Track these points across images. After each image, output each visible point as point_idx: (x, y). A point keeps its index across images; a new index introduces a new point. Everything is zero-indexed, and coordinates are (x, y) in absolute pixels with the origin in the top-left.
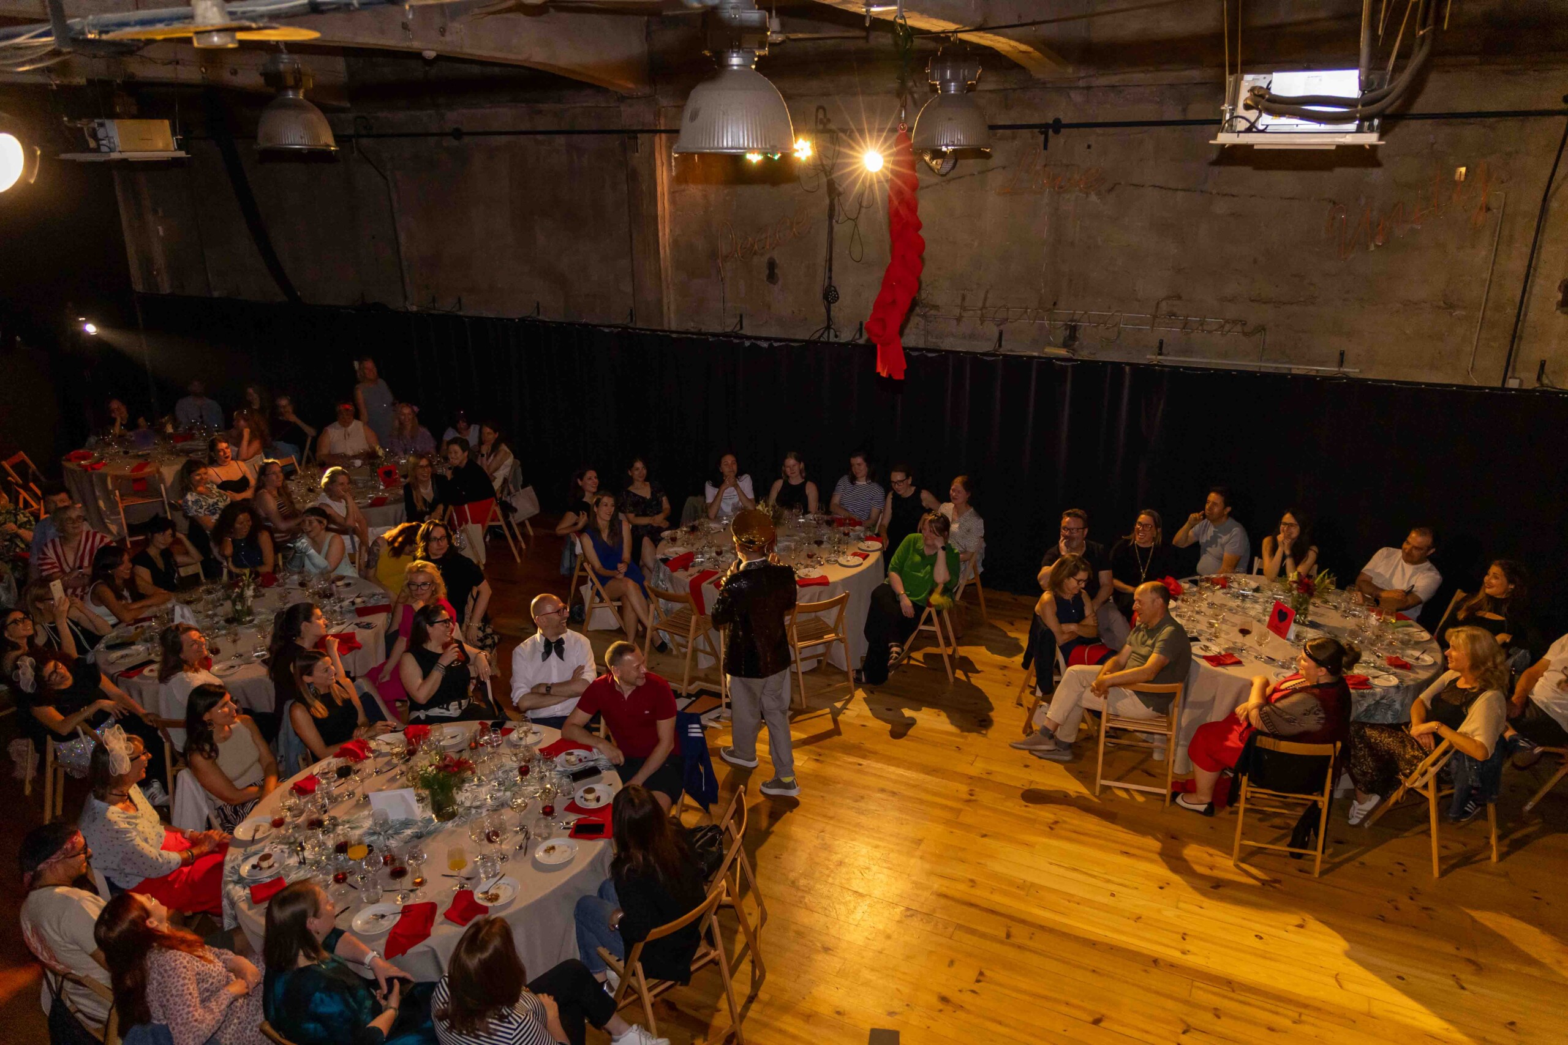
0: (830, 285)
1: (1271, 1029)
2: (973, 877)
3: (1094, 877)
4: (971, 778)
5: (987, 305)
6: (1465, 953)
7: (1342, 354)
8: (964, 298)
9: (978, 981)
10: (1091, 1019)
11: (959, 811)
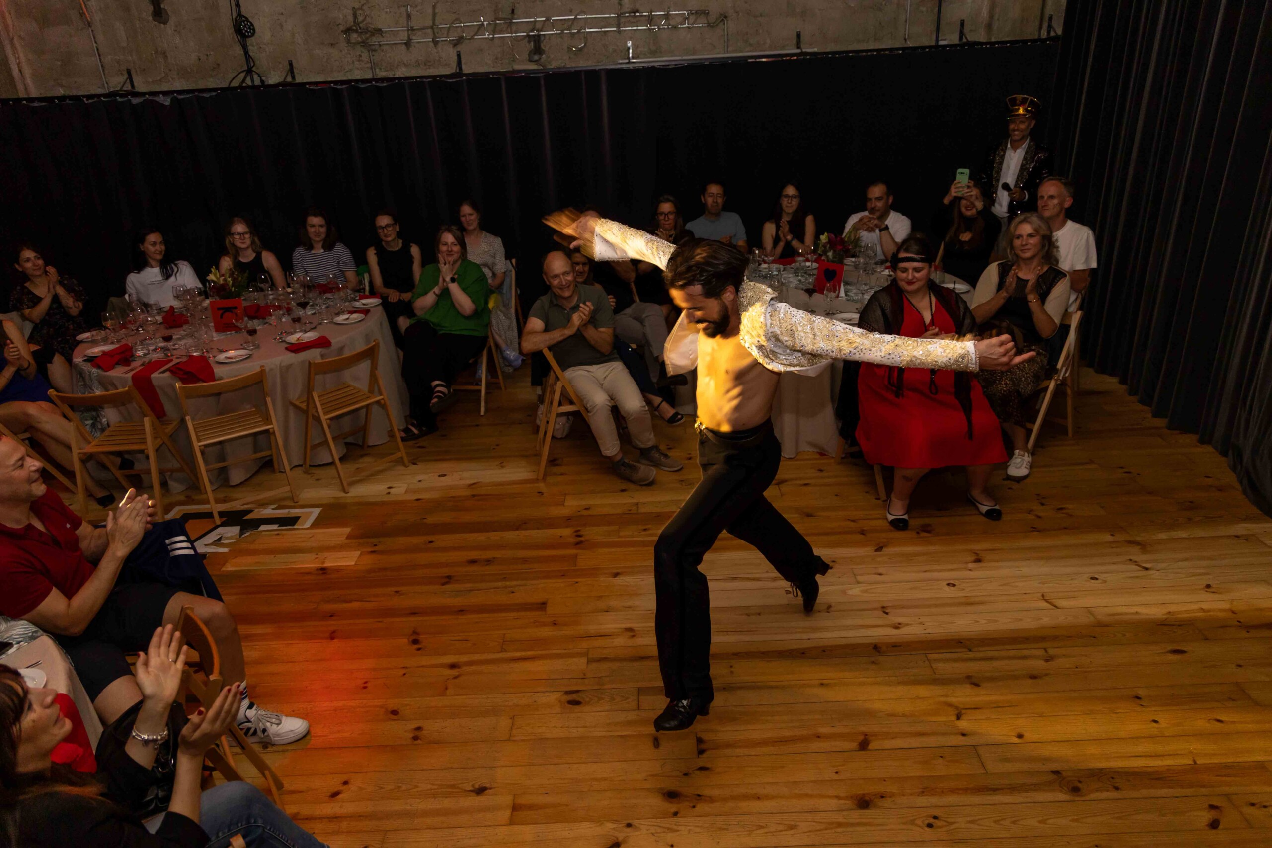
0: (240, 15)
1: (1033, 677)
2: (628, 626)
3: (758, 579)
4: (569, 519)
5: (437, 22)
6: (1120, 537)
7: (799, 36)
8: (409, 16)
9: (701, 752)
10: (854, 745)
11: (576, 556)
